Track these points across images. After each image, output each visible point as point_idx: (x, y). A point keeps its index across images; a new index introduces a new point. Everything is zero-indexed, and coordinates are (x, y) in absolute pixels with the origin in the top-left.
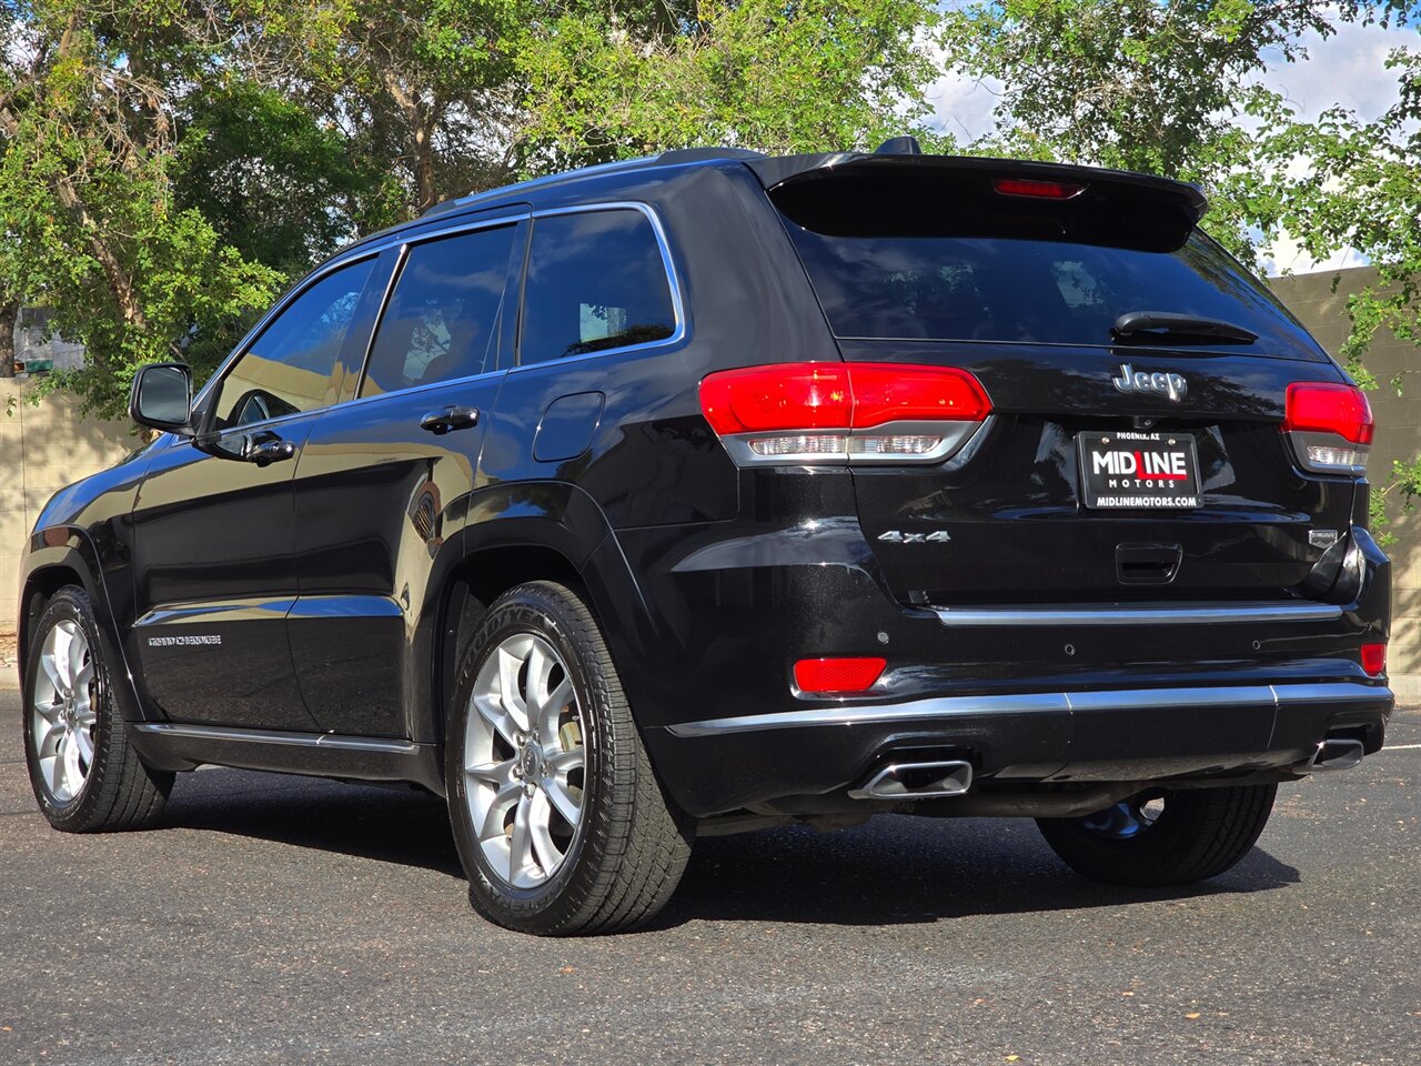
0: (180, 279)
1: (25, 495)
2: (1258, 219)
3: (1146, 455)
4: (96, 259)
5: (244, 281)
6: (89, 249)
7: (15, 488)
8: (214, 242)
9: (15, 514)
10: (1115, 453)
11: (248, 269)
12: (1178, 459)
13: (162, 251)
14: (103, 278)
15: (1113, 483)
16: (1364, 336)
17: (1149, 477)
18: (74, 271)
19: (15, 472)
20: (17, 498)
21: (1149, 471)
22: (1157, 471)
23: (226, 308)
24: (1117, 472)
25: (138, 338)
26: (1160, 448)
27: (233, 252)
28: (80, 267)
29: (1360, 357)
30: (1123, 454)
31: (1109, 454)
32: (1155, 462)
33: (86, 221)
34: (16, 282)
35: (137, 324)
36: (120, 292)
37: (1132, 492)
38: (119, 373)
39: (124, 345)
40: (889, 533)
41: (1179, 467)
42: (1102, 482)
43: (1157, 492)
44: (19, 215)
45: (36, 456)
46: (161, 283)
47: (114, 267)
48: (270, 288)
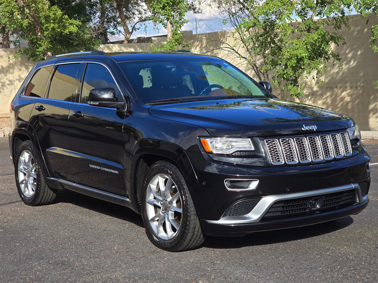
0: (52, 25)
2: (347, 5)
4: (30, 20)
5: (70, 24)
6: (27, 18)
8: (61, 15)
11: (71, 21)
13: (47, 18)
14: (32, 25)
16: (376, 37)
18: (24, 24)
23: (65, 32)
25: (42, 40)
27: (66, 17)
28: (25, 23)
29: (374, 43)
33: (26, 10)
34: (8, 27)
35: (42, 37)
36: (36, 29)
38: (37, 50)
39: (38, 42)
44: (8, 9)
46: (48, 27)
47: (35, 22)
48: (77, 26)
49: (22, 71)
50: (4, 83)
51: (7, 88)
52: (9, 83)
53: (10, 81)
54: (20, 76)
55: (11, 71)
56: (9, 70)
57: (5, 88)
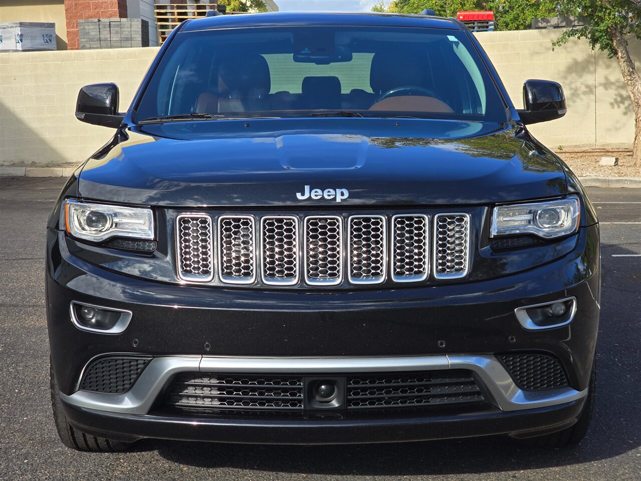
49: (611, 70)
50: (576, 90)
51: (581, 99)
52: (587, 90)
53: (587, 86)
54: (606, 78)
55: (592, 68)
56: (588, 68)
57: (578, 100)
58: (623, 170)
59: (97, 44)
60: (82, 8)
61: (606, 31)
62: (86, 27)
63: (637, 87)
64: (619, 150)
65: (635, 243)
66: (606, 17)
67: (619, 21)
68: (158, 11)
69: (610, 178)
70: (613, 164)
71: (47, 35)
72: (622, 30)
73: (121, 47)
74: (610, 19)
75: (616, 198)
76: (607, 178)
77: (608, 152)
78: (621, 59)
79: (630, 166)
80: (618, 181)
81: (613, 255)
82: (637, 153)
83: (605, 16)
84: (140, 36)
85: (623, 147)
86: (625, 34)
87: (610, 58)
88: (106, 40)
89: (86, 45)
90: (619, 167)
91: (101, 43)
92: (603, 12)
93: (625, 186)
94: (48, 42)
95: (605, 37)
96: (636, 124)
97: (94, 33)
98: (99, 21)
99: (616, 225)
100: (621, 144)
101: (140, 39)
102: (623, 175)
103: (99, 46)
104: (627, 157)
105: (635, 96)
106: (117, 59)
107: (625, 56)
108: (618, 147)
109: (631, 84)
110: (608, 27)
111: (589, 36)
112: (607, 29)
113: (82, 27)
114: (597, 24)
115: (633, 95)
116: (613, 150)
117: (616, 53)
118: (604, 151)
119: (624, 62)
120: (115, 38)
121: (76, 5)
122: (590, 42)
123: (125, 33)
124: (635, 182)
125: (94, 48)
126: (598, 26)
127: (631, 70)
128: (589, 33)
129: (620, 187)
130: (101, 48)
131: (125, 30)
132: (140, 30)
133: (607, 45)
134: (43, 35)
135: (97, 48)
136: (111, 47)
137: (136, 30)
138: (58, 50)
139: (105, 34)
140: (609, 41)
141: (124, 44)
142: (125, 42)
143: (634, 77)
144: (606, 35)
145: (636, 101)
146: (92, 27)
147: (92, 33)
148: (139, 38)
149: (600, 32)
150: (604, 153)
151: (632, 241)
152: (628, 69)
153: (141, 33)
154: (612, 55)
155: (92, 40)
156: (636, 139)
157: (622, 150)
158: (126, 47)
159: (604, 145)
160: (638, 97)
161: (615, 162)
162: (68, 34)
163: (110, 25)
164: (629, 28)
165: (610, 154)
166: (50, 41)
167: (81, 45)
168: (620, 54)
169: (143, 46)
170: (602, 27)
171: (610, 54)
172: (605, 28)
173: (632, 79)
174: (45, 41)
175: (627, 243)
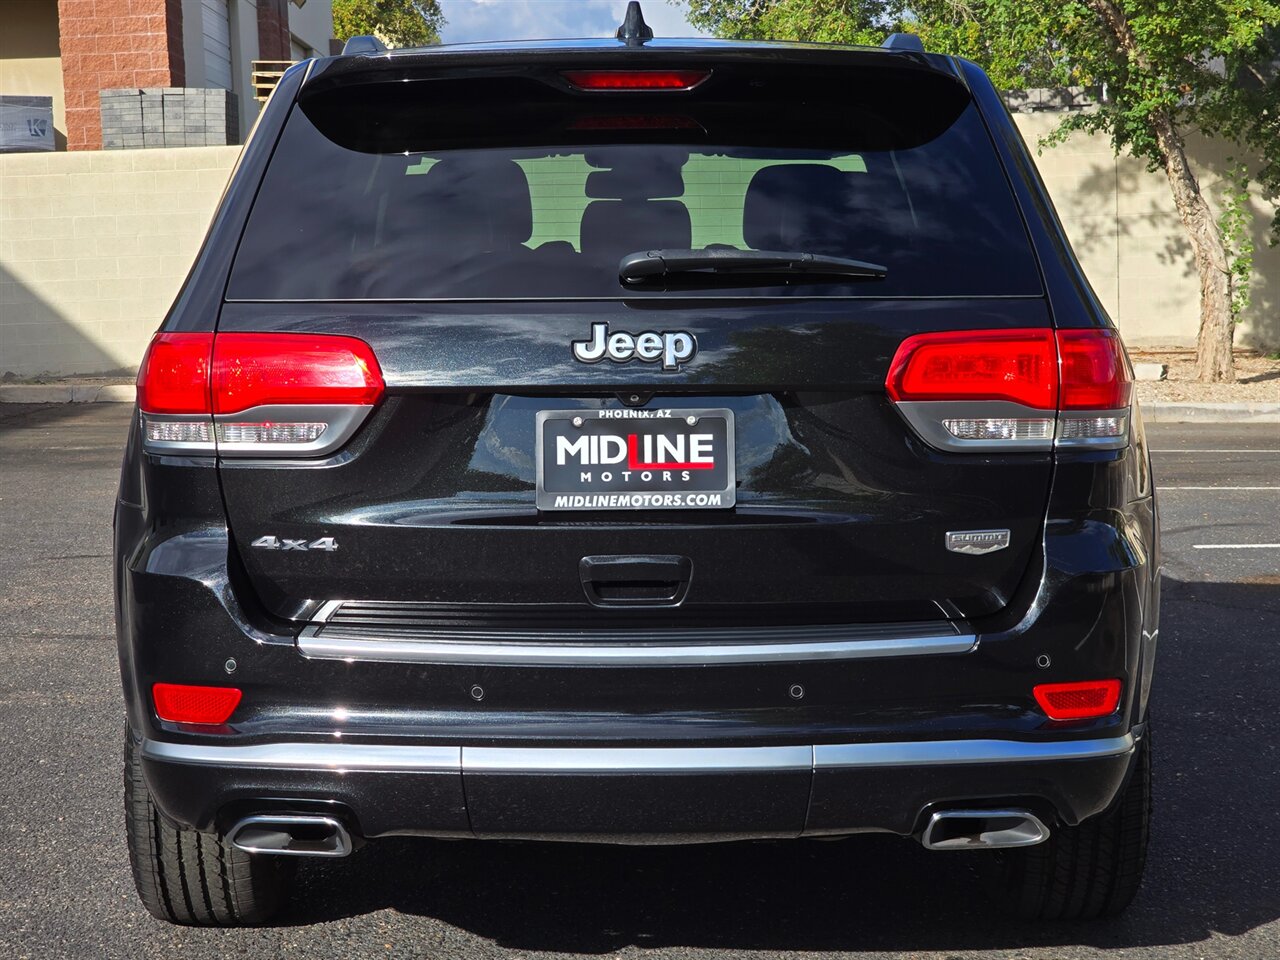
1: (1118, 221)
3: (648, 439)
7: (1106, 215)
9: (1107, 240)
10: (594, 439)
12: (701, 443)
15: (586, 477)
17: (647, 467)
19: (1106, 200)
20: (1110, 225)
21: (648, 459)
22: (661, 459)
24: (594, 461)
26: (675, 427)
30: (605, 439)
31: (583, 440)
32: (661, 447)
35: (1141, 65)
36: (1118, 35)
37: (619, 487)
38: (1128, 114)
39: (1128, 86)
40: (265, 538)
41: (702, 454)
42: (568, 475)
43: (657, 486)
45: (1127, 184)
47: (1109, 12)
58: (1180, 388)
59: (137, 139)
60: (96, 66)
61: (1144, 120)
62: (116, 106)
63: (1203, 228)
64: (1165, 351)
65: (1232, 525)
66: (1145, 92)
67: (1170, 100)
68: (259, 74)
69: (1157, 404)
70: (1159, 378)
71: (36, 121)
72: (1174, 118)
73: (185, 145)
74: (1153, 96)
75: (1174, 441)
76: (1152, 405)
77: (1143, 353)
78: (1174, 174)
79: (1191, 382)
80: (1172, 410)
81: (1195, 546)
82: (1205, 356)
83: (1142, 92)
84: (224, 123)
85: (1172, 344)
86: (1179, 125)
87: (1152, 171)
88: (154, 131)
89: (115, 141)
90: (1171, 383)
91: (146, 137)
92: (1138, 84)
93: (1187, 419)
94: (37, 135)
95: (1144, 131)
96: (1203, 300)
97: (131, 118)
98: (141, 93)
99: (1188, 491)
100: (1169, 337)
101: (223, 129)
102: (1180, 397)
103: (141, 142)
104: (1182, 363)
105: (1199, 245)
106: (178, 168)
107: (1180, 167)
108: (1162, 344)
109: (1193, 221)
110: (1149, 112)
111: (1112, 128)
112: (1146, 116)
113: (107, 106)
114: (1128, 106)
115: (1196, 243)
116: (1154, 350)
117: (1163, 162)
118: (1136, 351)
119: (1180, 178)
120: (173, 127)
121: (85, 59)
122: (1113, 139)
123: (192, 117)
124: (1206, 411)
125: (130, 147)
126: (1130, 109)
127: (1193, 194)
128: (1112, 123)
129: (1176, 421)
130: (144, 147)
131: (192, 110)
132: (223, 111)
133: (1148, 145)
134: (29, 122)
135: (137, 147)
136: (165, 145)
137: (216, 111)
138: (57, 150)
139: (153, 120)
140: (1150, 139)
141: (191, 138)
142: (195, 134)
143: (1198, 208)
144: (1144, 128)
145: (1203, 254)
146: (127, 105)
147: (127, 118)
148: (220, 126)
149: (1134, 121)
150: (1136, 356)
151: (1225, 521)
152: (1187, 192)
153: (224, 117)
154: (1156, 165)
155: (125, 131)
156: (1202, 329)
157: (1170, 350)
158: (195, 145)
159: (1135, 340)
160: (1205, 247)
161: (1163, 373)
162: (67, 118)
163: (163, 101)
164: (1187, 113)
165: (1148, 357)
166: (43, 131)
167: (106, 141)
168: (1171, 164)
169: (228, 144)
170: (1138, 110)
171: (1152, 164)
172: (1143, 114)
173: (1195, 211)
174: (33, 133)
175: (1216, 525)
